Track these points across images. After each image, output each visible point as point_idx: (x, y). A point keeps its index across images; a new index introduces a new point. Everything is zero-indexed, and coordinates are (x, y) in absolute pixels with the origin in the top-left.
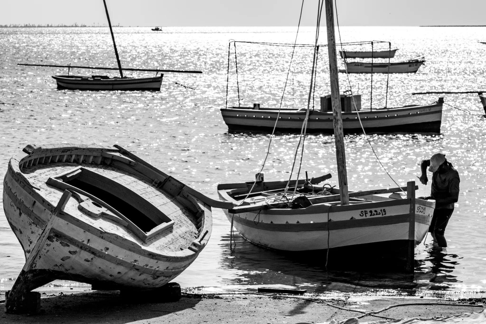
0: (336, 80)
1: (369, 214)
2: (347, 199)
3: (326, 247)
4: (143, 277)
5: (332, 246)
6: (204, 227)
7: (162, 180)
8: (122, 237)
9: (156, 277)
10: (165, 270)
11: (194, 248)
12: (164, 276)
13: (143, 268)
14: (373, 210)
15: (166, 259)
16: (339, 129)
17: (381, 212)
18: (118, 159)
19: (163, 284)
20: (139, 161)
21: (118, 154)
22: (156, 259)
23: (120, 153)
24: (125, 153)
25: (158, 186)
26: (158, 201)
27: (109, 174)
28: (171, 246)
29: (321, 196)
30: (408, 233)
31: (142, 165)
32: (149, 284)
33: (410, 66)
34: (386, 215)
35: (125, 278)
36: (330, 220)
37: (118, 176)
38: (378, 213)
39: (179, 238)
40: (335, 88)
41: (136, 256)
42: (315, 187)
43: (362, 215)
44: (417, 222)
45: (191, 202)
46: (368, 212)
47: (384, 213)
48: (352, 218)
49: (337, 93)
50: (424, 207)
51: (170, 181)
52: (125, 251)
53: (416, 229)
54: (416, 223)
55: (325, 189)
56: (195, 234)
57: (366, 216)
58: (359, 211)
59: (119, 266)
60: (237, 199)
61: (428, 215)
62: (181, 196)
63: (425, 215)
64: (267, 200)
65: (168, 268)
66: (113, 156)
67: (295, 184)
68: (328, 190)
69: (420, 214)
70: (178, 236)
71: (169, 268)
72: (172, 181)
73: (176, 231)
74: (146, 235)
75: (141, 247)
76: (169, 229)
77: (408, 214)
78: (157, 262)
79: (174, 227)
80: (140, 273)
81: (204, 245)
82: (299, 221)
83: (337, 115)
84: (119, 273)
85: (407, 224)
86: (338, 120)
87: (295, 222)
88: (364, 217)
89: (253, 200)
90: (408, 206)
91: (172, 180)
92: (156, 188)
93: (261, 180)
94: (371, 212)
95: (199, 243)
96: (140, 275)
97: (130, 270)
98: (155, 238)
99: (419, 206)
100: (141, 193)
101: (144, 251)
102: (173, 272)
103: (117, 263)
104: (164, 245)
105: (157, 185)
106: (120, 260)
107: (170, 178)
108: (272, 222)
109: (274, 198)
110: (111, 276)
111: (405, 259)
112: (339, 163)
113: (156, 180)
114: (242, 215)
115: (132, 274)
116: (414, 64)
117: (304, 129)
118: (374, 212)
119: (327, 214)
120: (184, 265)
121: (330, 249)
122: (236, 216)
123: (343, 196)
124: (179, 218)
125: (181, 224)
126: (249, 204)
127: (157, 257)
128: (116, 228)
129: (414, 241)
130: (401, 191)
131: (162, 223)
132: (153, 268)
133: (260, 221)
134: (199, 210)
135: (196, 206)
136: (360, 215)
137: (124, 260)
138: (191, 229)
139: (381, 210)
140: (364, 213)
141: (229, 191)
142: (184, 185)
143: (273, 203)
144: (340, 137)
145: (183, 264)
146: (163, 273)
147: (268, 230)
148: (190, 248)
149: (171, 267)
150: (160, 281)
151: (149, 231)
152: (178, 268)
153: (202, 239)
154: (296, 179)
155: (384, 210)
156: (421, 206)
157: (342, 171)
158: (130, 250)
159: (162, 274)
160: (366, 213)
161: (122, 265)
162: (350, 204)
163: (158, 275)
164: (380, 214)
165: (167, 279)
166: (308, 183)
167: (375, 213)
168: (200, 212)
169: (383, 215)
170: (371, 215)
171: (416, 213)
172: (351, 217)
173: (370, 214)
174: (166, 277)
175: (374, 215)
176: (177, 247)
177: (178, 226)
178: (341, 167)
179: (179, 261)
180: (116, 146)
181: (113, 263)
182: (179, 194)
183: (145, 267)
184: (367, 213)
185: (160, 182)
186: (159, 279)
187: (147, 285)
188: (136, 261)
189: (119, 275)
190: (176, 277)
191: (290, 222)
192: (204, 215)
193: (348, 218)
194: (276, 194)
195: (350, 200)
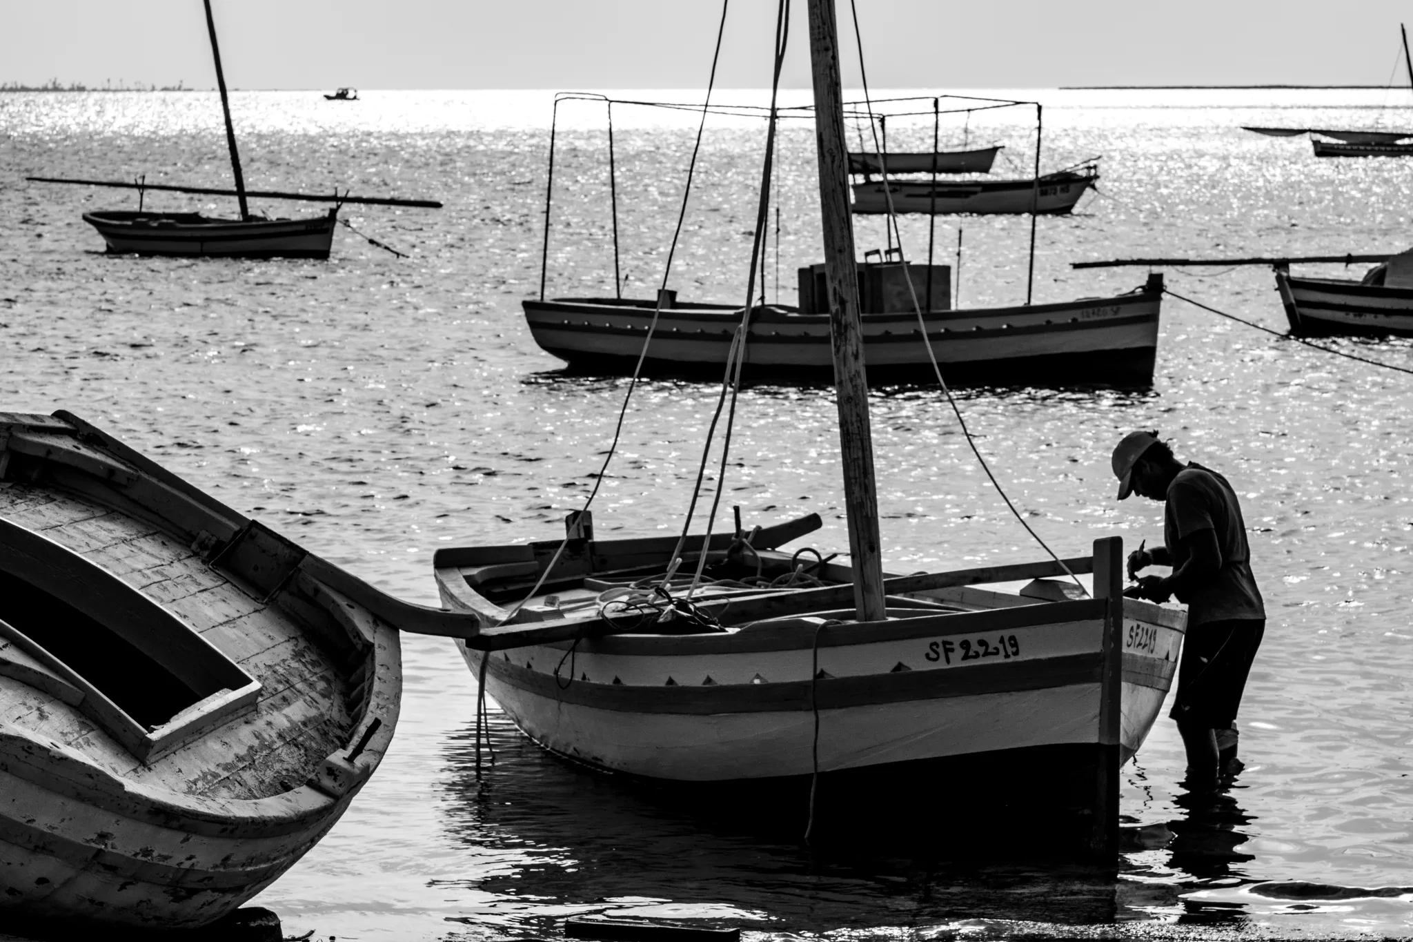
0: (839, 189)
1: (960, 652)
2: (879, 597)
3: (806, 767)
4: (134, 894)
5: (829, 762)
6: (373, 704)
7: (226, 537)
8: (48, 751)
9: (183, 893)
10: (216, 866)
11: (327, 782)
12: (214, 890)
13: (131, 861)
14: (973, 638)
15: (219, 827)
16: (852, 359)
17: (1001, 647)
18: (67, 460)
19: (214, 916)
20: (142, 469)
21: (66, 444)
22: (181, 828)
23: (75, 438)
24: (95, 438)
25: (210, 557)
26: (209, 612)
27: (33, 513)
28: (248, 776)
29: (786, 591)
30: (1097, 720)
31: (154, 481)
32: (156, 918)
33: (1044, 193)
34: (1019, 658)
35: (67, 898)
36: (822, 672)
37: (66, 520)
38: (990, 650)
39: (279, 743)
40: (835, 216)
41: (105, 821)
42: (764, 560)
43: (933, 655)
44: (1128, 681)
45: (327, 612)
46: (956, 646)
47: (1010, 650)
48: (899, 666)
49: (846, 232)
50: (1151, 628)
51: (252, 537)
52: (59, 800)
53: (1124, 707)
54: (1125, 687)
55: (800, 566)
56: (341, 727)
57: (948, 661)
58: (924, 644)
59: (41, 856)
60: (499, 600)
61: (1163, 655)
62: (291, 594)
63: (1154, 656)
64: (603, 604)
65: (227, 858)
66: (51, 449)
67: (700, 548)
68: (810, 567)
69: (1139, 652)
70: (274, 735)
71: (234, 859)
72: (262, 539)
73: (269, 718)
74: (149, 736)
75: (121, 786)
76: (243, 712)
77: (1096, 655)
78: (186, 840)
79: (263, 703)
80: (121, 881)
81: (366, 773)
82: (713, 677)
83: (844, 310)
84: (42, 881)
85: (1093, 691)
86: (846, 327)
87: (697, 681)
88: (941, 665)
89: (552, 604)
90: (1097, 627)
91: (261, 534)
92: (204, 562)
93: (583, 536)
94: (965, 645)
95: (344, 764)
96: (123, 887)
97: (84, 869)
98: (185, 746)
99: (1135, 624)
100: (145, 582)
101: (136, 798)
102: (248, 874)
103: (31, 846)
104: (219, 771)
105: (206, 553)
106: (43, 834)
107: (254, 530)
108: (617, 681)
109: (625, 598)
110: (12, 891)
111: (1087, 812)
112: (852, 474)
113: (204, 534)
114: (518, 657)
115: (91, 884)
116: (1059, 188)
117: (734, 365)
118: (975, 647)
119: (810, 652)
120: (290, 847)
121: (823, 777)
122: (497, 659)
123: (866, 588)
124: (281, 670)
125: (287, 693)
126: (538, 617)
127: (183, 820)
128: (36, 714)
129: (1118, 746)
130: (1064, 573)
131: (217, 690)
132: (173, 863)
133: (578, 678)
134: (355, 641)
135: (347, 627)
136: (927, 656)
137: (56, 832)
138: (323, 710)
139: (1002, 640)
140: (941, 650)
141: (474, 572)
142: (304, 553)
143: (623, 615)
144: (855, 386)
145: (288, 842)
146: (211, 878)
147: (604, 708)
148: (312, 784)
149: (238, 857)
150: (204, 906)
151: (164, 720)
152: (268, 860)
153: (358, 751)
154: (705, 532)
155: (1012, 638)
156: (1143, 625)
157: (862, 505)
158: (79, 797)
159: (208, 882)
160: (947, 651)
161: (52, 852)
162: (891, 619)
163: (190, 886)
164: (997, 652)
165: (229, 897)
166: (742, 546)
167: (981, 650)
168: (359, 647)
169: (1007, 656)
170: (966, 657)
171: (1125, 650)
172: (895, 664)
173: (962, 652)
174: (224, 891)
175: (977, 656)
176: (267, 780)
177: (276, 700)
178: (856, 489)
179: (272, 835)
180: (60, 415)
181: (16, 844)
182: (282, 589)
183: (139, 857)
184: (952, 650)
185: (220, 543)
186: (198, 900)
187: (154, 922)
188: (103, 837)
189: (44, 890)
190: (262, 889)
191: (682, 680)
192: (373, 659)
193: (886, 668)
194: (632, 584)
195: (891, 603)
